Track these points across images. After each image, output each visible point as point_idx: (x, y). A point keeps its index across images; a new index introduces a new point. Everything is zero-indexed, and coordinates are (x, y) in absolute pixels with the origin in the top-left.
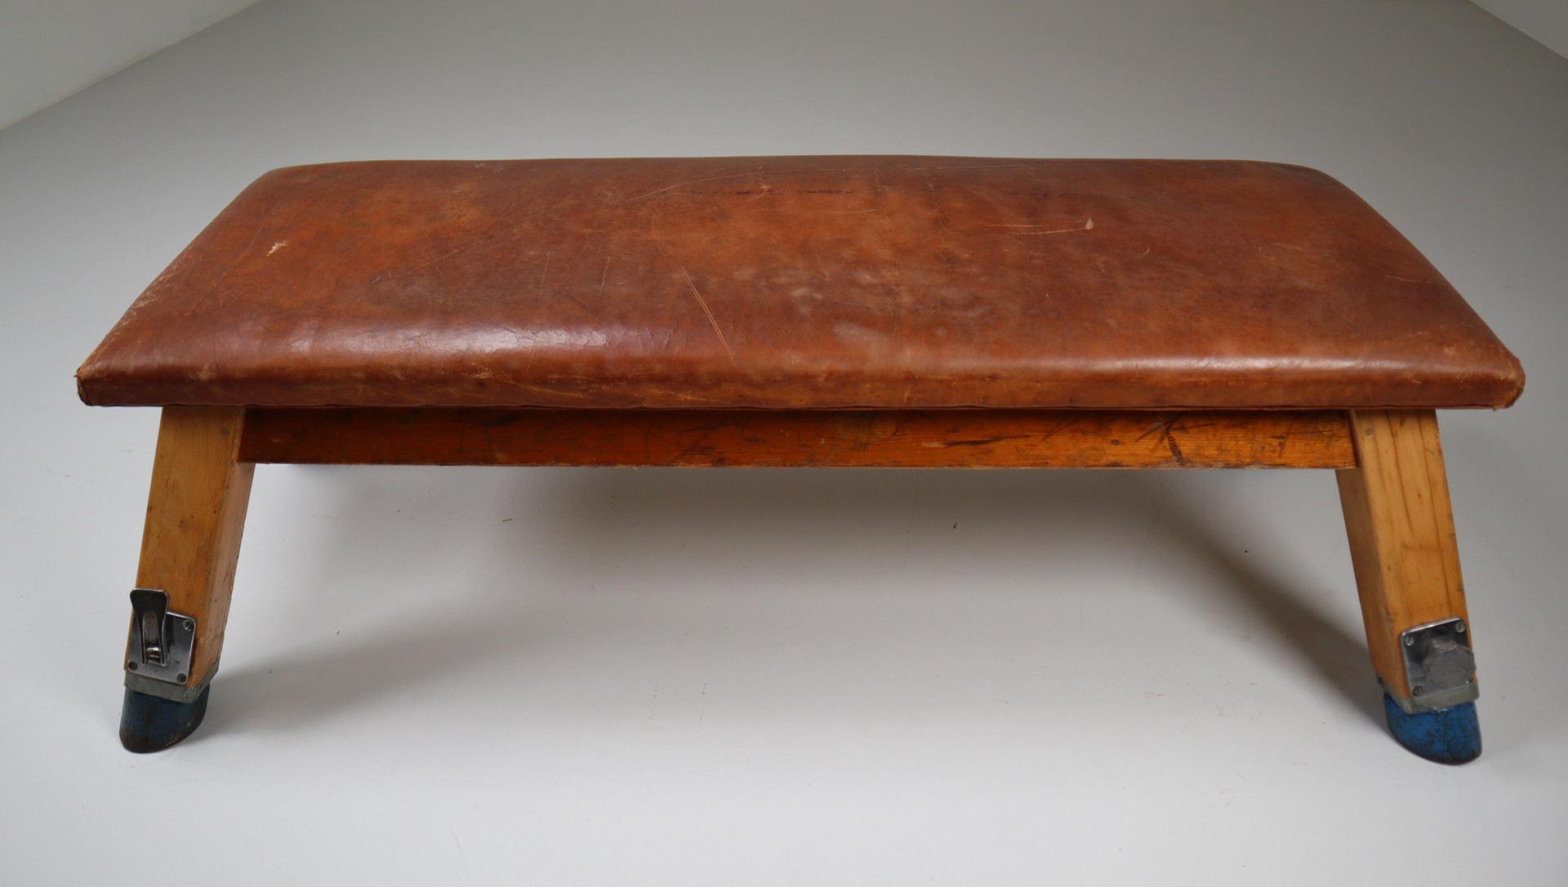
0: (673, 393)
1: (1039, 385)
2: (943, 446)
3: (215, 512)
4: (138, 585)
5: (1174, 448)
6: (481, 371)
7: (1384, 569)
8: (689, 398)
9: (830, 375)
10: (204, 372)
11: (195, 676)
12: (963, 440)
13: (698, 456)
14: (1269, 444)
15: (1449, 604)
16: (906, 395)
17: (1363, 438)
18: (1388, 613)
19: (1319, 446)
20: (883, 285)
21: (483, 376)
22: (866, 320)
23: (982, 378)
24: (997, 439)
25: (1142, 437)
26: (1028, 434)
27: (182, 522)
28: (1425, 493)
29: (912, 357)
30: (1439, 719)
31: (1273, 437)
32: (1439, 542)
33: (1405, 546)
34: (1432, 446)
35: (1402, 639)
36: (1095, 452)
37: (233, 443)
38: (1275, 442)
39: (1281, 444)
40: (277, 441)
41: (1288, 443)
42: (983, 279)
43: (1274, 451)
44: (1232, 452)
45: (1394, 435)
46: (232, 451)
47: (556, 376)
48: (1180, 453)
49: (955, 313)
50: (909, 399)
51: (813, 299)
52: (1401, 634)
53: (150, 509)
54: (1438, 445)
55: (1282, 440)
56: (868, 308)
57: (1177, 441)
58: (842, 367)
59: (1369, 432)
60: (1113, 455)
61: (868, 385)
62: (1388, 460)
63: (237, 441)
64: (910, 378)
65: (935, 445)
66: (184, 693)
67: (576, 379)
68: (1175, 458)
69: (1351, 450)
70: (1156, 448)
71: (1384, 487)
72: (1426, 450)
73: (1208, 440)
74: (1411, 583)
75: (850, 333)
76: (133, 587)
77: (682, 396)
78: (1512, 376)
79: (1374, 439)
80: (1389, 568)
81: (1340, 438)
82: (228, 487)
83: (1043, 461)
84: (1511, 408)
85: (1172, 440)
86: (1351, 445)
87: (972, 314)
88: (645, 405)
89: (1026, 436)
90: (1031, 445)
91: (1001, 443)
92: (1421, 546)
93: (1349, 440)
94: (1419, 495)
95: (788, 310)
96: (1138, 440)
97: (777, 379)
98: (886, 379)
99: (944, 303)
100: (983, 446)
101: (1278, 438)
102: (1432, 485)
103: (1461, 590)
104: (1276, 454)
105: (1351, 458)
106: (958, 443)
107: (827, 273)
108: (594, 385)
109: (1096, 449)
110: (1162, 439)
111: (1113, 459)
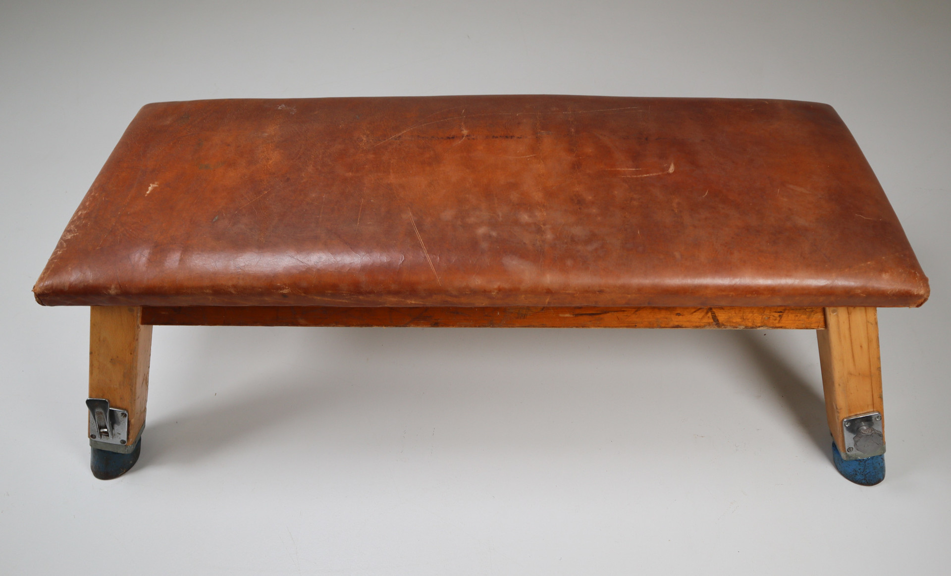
0: (403, 300)
1: (629, 296)
2: (572, 316)
3: (131, 354)
4: (90, 397)
5: (715, 318)
6: (284, 288)
7: (836, 385)
8: (413, 302)
9: (500, 290)
10: (112, 290)
11: (131, 440)
12: (584, 313)
13: (422, 321)
14: (773, 316)
15: (873, 404)
16: (547, 300)
17: (830, 314)
18: (837, 408)
19: (803, 317)
20: (535, 224)
21: (285, 291)
22: (522, 253)
23: (594, 292)
24: (606, 313)
25: (695, 312)
26: (625, 310)
27: (111, 359)
28: (865, 346)
29: (550, 279)
30: (861, 463)
31: (776, 312)
32: (870, 372)
33: (850, 374)
34: (871, 319)
35: (844, 423)
36: (666, 320)
37: (137, 316)
38: (777, 315)
39: (780, 316)
40: (164, 313)
41: (785, 315)
42: (599, 218)
43: (775, 320)
44: (750, 320)
45: (849, 313)
46: (137, 320)
47: (330, 292)
48: (718, 320)
49: (579, 247)
50: (548, 303)
51: (490, 236)
52: (843, 419)
53: (91, 353)
54: (876, 319)
55: (781, 314)
56: (525, 243)
57: (717, 314)
58: (506, 286)
59: (834, 311)
60: (677, 321)
61: (523, 296)
62: (844, 327)
63: (139, 314)
64: (549, 292)
65: (567, 315)
66: (126, 449)
67: (343, 293)
68: (715, 323)
69: (822, 319)
70: (703, 317)
71: (840, 341)
72: (868, 322)
73: (736, 313)
74: (851, 394)
75: (513, 263)
76: (87, 397)
77: (409, 301)
78: (922, 292)
79: (837, 315)
80: (839, 385)
81: (817, 312)
82: (137, 340)
83: (634, 325)
84: (920, 308)
85: (713, 313)
86: (823, 316)
87: (590, 248)
88: (386, 306)
89: (624, 311)
90: (627, 316)
91: (608, 314)
92: (859, 374)
93: (822, 314)
94: (861, 346)
95: (474, 244)
96: (692, 313)
97: (467, 293)
98: (534, 291)
99: (573, 240)
100: (597, 316)
101: (779, 312)
102: (869, 341)
103: (881, 397)
104: (777, 321)
105: (822, 323)
106: (582, 315)
107: (500, 214)
108: (354, 296)
109: (666, 318)
110: (707, 313)
111: (676, 324)
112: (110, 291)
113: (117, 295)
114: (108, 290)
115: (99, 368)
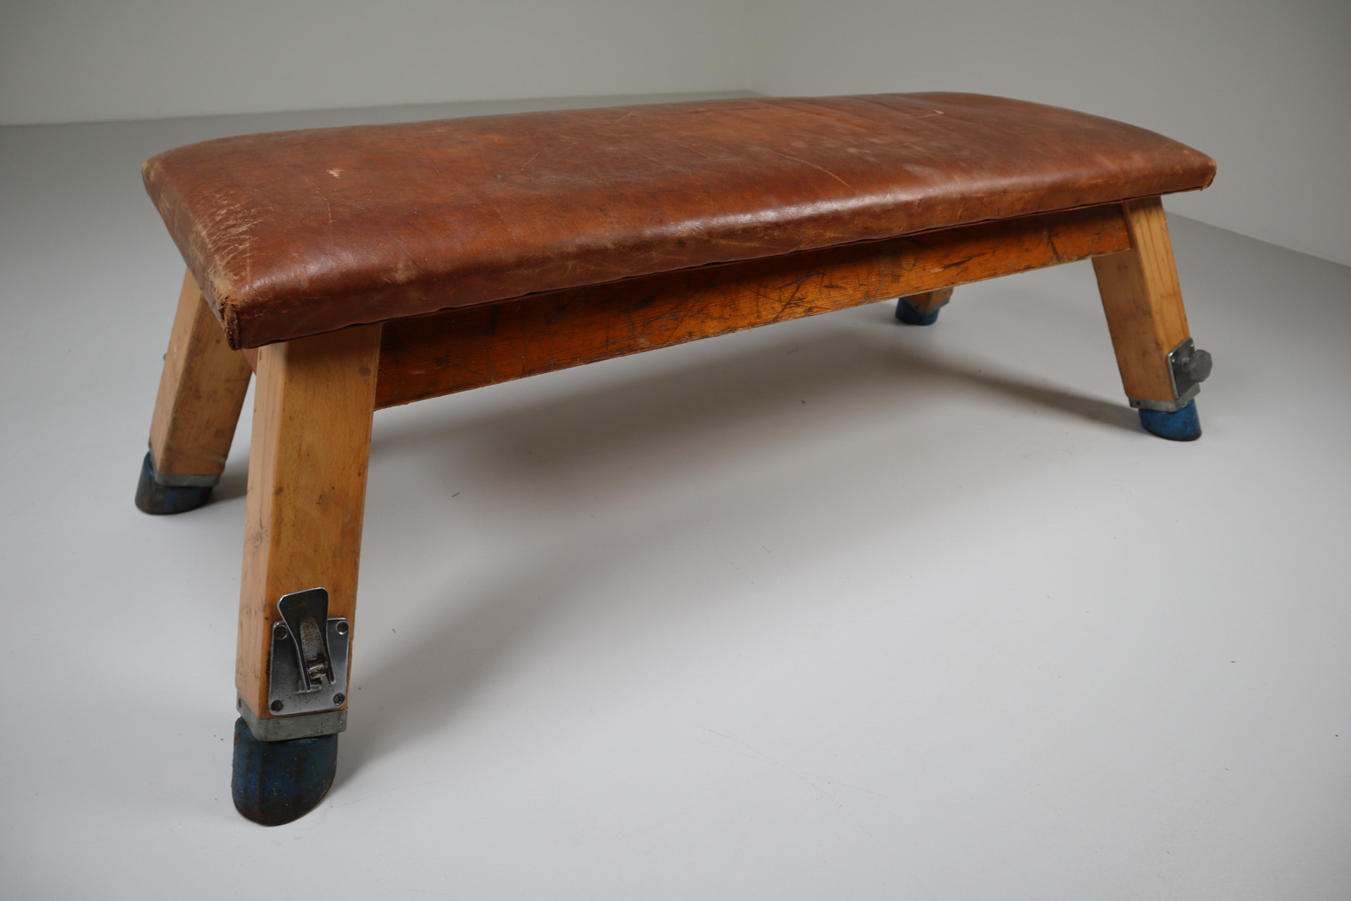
0: (823, 231)
2: (942, 270)
3: (359, 475)
5: (1054, 250)
7: (1154, 315)
12: (951, 263)
15: (1182, 329)
17: (1134, 225)
18: (1159, 344)
23: (999, 194)
24: (970, 259)
25: (1038, 245)
27: (321, 497)
28: (1165, 259)
31: (1095, 234)
32: (1173, 290)
33: (1162, 296)
34: (1164, 227)
35: (1169, 359)
36: (1018, 259)
38: (1097, 237)
39: (1099, 238)
40: (417, 372)
41: (1102, 236)
43: (1097, 244)
44: (1079, 249)
45: (1148, 222)
48: (1057, 253)
50: (960, 216)
51: (866, 154)
52: (1167, 357)
56: (908, 156)
57: (1055, 244)
59: (1137, 222)
60: (1027, 260)
62: (1148, 238)
64: (961, 200)
65: (937, 269)
66: (339, 719)
68: (1054, 257)
69: (1128, 237)
70: (1046, 251)
73: (1068, 240)
74: (1166, 321)
75: (916, 169)
79: (1141, 226)
81: (1123, 228)
83: (993, 272)
85: (1052, 244)
86: (1127, 234)
89: (984, 254)
90: (987, 260)
91: (972, 261)
92: (1168, 295)
93: (1125, 230)
94: (1162, 258)
95: (864, 162)
96: (1036, 247)
99: (942, 150)
100: (962, 266)
101: (1098, 234)
102: (1167, 253)
104: (1099, 246)
105: (1128, 243)
106: (949, 266)
108: (770, 232)
109: (1019, 257)
110: (1047, 244)
111: (1027, 263)
112: (397, 276)
113: (410, 283)
114: (393, 274)
115: (294, 525)
